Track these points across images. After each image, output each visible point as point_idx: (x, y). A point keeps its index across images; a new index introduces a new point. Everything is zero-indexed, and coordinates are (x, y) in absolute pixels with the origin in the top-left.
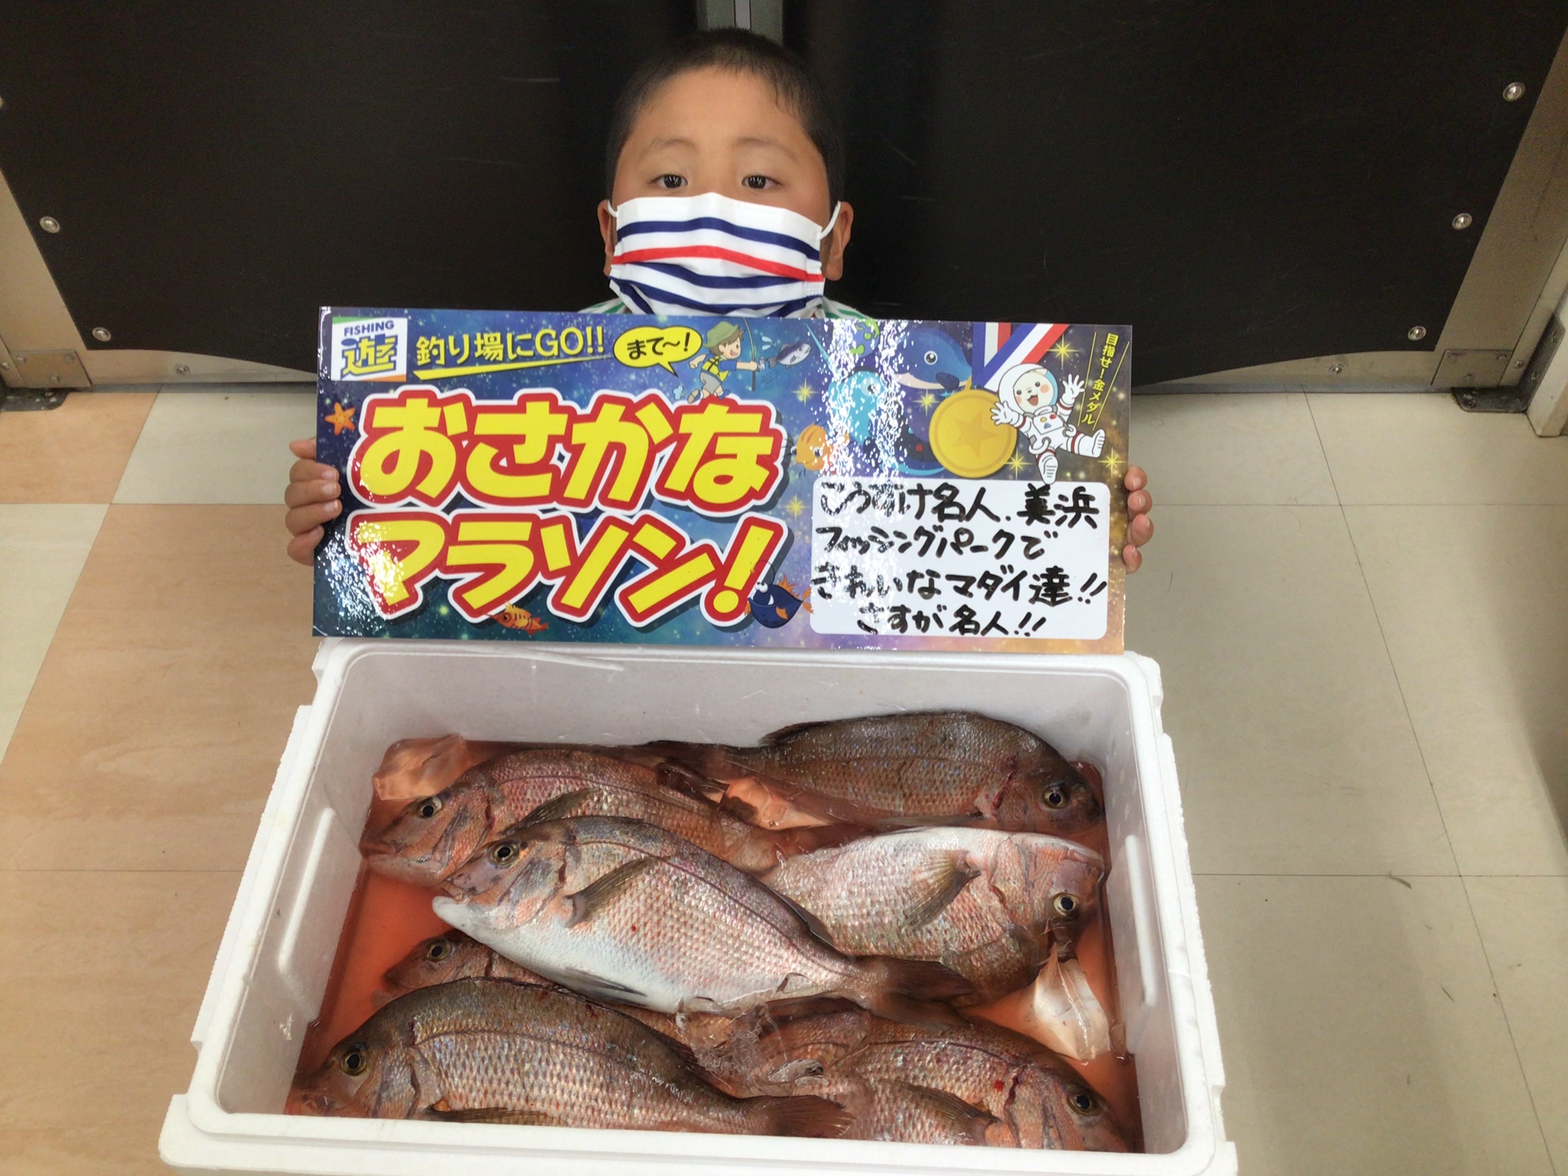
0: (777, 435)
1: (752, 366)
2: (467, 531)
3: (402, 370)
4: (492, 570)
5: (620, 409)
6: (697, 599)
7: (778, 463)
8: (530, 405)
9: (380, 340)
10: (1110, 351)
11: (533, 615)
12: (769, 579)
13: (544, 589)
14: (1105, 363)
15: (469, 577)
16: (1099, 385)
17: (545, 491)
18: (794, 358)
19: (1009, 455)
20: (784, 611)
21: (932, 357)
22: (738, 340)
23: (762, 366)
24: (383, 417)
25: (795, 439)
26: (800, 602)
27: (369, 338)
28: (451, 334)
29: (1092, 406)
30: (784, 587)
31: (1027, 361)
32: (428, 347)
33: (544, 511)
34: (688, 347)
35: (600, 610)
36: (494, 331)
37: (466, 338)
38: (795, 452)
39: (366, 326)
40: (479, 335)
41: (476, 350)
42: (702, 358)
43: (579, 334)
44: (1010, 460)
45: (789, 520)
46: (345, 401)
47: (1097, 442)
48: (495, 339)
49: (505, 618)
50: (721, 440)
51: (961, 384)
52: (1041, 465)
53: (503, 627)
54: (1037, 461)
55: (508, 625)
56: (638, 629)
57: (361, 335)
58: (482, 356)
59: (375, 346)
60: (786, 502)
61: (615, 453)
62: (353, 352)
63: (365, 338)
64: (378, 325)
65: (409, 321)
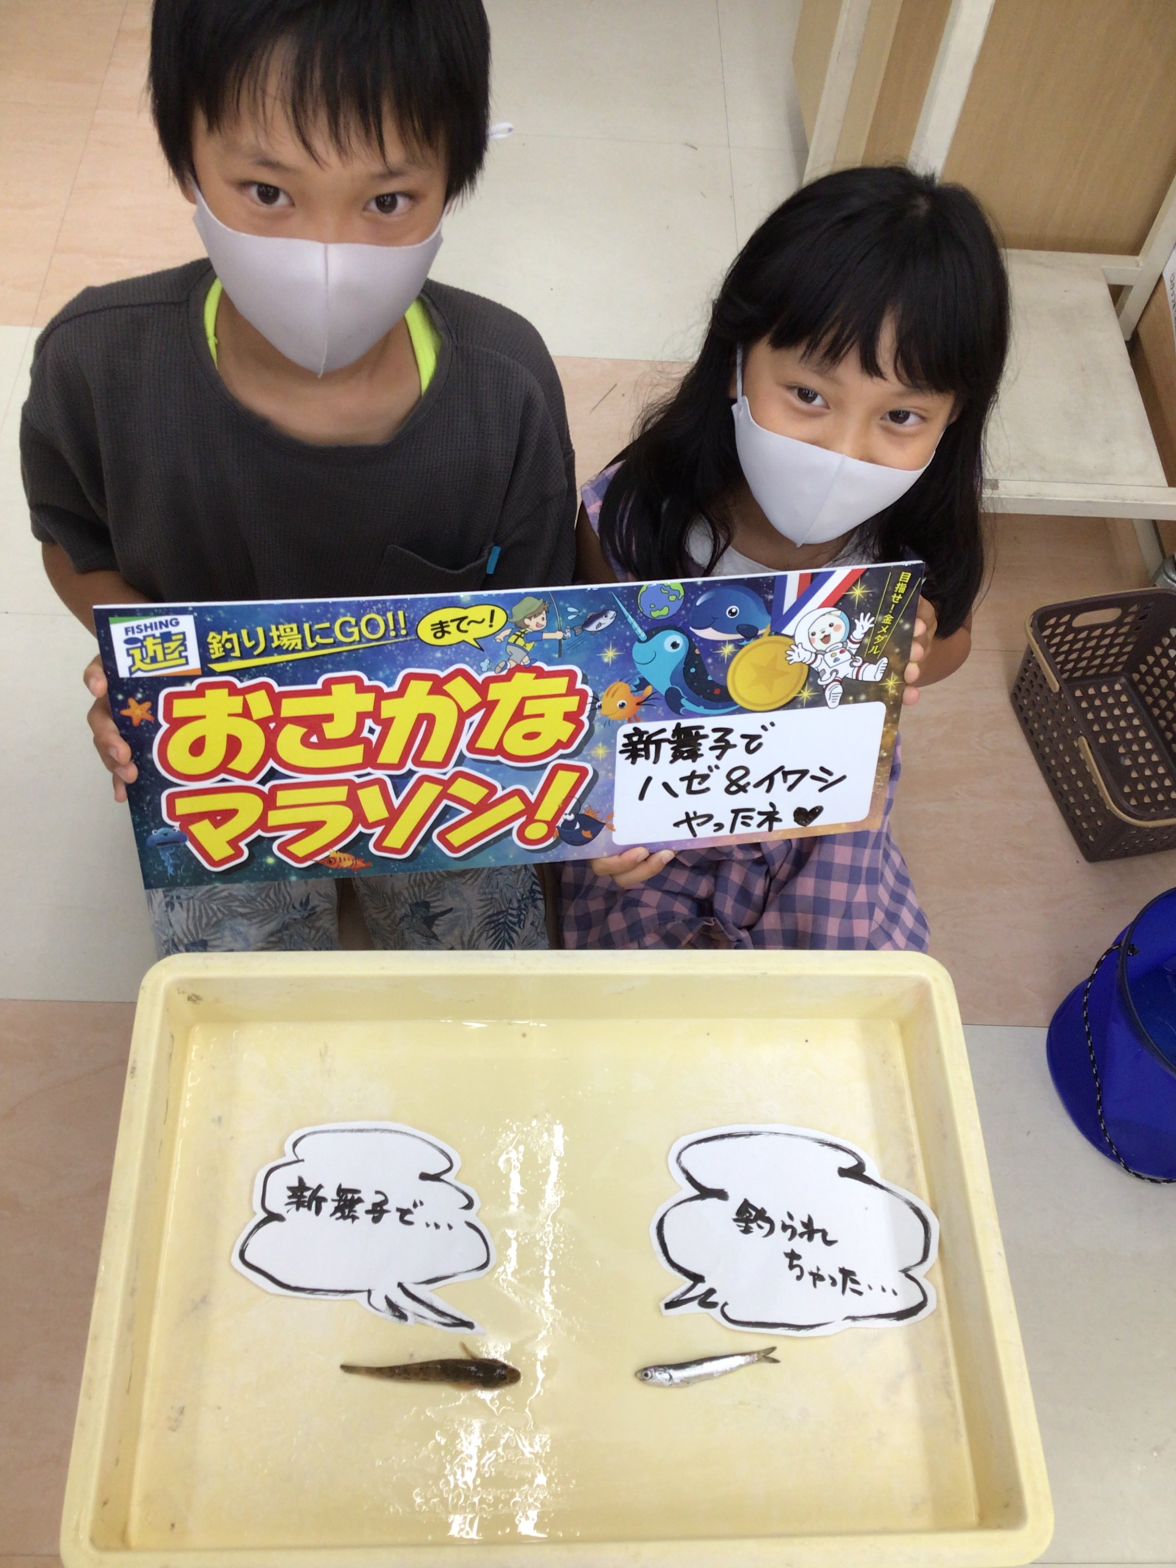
0: (583, 694)
1: (559, 635)
2: (283, 797)
3: (195, 663)
4: (312, 827)
5: (428, 684)
6: (510, 832)
7: (584, 718)
8: (335, 688)
9: (166, 637)
10: (901, 588)
11: (357, 856)
12: (574, 811)
13: (363, 838)
14: (896, 598)
15: (291, 834)
16: (888, 619)
17: (359, 759)
18: (600, 624)
19: (799, 688)
20: (589, 832)
21: (734, 611)
22: (544, 612)
23: (568, 634)
24: (181, 708)
25: (600, 695)
26: (603, 824)
27: (154, 636)
28: (244, 628)
29: (879, 638)
30: (590, 815)
31: (823, 606)
32: (220, 642)
33: (359, 776)
34: (493, 624)
35: (420, 848)
36: (289, 623)
37: (260, 631)
38: (600, 707)
39: (148, 625)
40: (273, 627)
41: (273, 641)
42: (508, 632)
43: (380, 620)
44: (800, 692)
45: (594, 762)
46: (139, 696)
47: (880, 668)
48: (292, 629)
49: (330, 862)
50: (528, 703)
51: (760, 632)
52: (827, 693)
53: (329, 868)
54: (824, 690)
55: (334, 866)
56: (456, 859)
57: (144, 633)
58: (279, 647)
59: (162, 643)
60: (591, 748)
61: (425, 723)
62: (138, 651)
63: (149, 636)
64: (161, 623)
65: (195, 618)
